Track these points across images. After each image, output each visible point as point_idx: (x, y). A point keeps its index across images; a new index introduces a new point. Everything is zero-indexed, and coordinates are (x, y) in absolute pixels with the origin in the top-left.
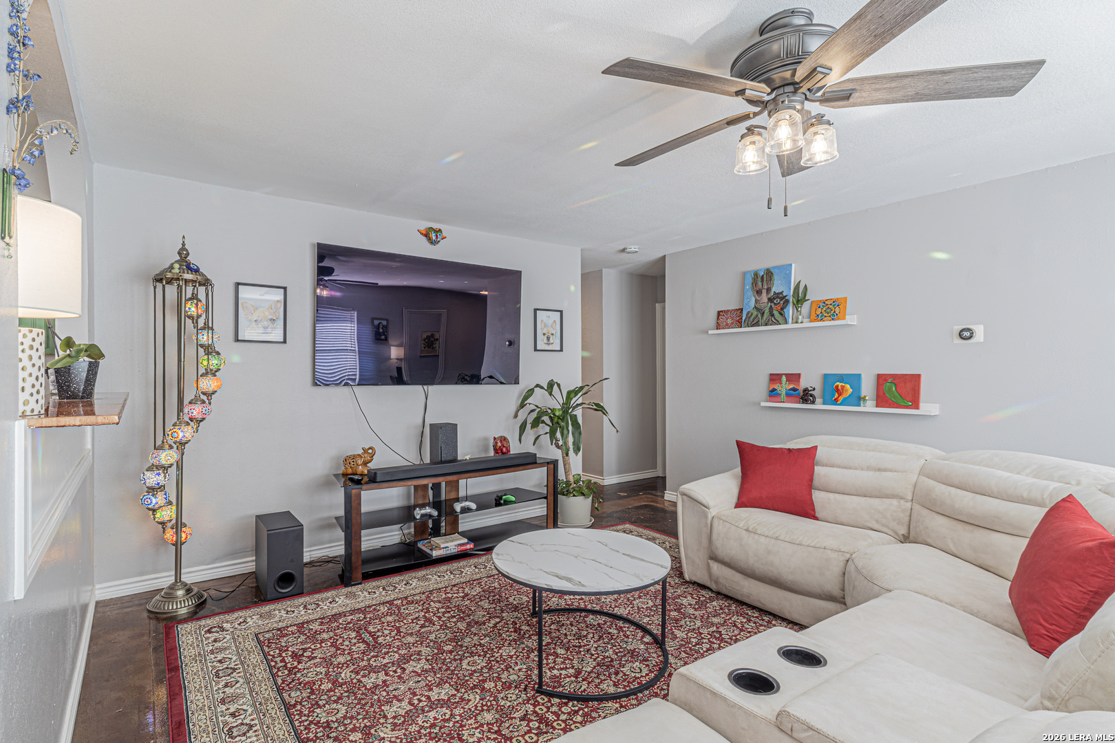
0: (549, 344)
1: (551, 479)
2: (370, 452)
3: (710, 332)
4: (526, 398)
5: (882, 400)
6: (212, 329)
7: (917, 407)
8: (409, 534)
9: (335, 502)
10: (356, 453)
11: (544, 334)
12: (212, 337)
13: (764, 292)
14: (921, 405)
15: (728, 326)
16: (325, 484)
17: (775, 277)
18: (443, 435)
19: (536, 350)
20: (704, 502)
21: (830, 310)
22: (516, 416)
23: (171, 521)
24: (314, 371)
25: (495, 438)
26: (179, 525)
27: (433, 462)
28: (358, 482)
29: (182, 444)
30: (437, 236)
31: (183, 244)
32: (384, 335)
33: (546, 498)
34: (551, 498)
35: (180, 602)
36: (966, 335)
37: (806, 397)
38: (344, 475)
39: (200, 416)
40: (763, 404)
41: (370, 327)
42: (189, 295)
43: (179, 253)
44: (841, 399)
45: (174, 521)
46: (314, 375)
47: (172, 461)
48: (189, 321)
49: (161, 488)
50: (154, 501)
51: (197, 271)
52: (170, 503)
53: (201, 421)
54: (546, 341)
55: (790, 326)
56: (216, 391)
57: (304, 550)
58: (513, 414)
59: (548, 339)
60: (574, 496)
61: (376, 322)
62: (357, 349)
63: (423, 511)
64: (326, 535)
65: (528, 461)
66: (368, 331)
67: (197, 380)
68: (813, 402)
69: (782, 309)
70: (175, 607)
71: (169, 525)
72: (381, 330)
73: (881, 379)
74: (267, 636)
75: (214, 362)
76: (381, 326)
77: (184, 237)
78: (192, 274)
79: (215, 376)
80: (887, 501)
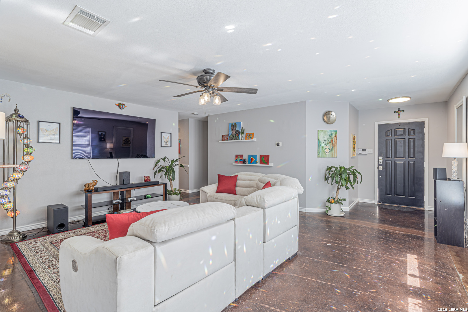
0: (166, 145)
1: (164, 189)
2: (95, 182)
3: (220, 142)
4: (157, 163)
5: (261, 162)
6: (29, 138)
7: (268, 164)
8: (111, 211)
9: (82, 201)
10: (90, 182)
11: (164, 141)
12: (29, 141)
13: (234, 130)
14: (269, 163)
15: (225, 140)
16: (78, 194)
17: (237, 125)
18: (124, 176)
19: (161, 146)
20: (206, 192)
21: (250, 136)
22: (154, 169)
23: (10, 208)
24: (72, 153)
25: (145, 177)
26: (14, 210)
27: (120, 185)
28: (91, 192)
29: (16, 180)
30: (123, 106)
31: (16, 107)
32: (103, 138)
33: (162, 196)
34: (164, 196)
35: (16, 237)
36: (278, 144)
37: (244, 162)
38: (85, 190)
39: (25, 170)
40: (233, 164)
41: (97, 135)
42: (18, 126)
43: (15, 110)
44: (252, 162)
45: (12, 209)
46: (72, 155)
47: (13, 186)
48: (18, 135)
49: (7, 196)
50: (4, 201)
51: (23, 117)
52: (10, 202)
53: (25, 171)
54: (165, 143)
55: (240, 140)
56: (31, 161)
57: (69, 218)
58: (153, 169)
59: (166, 142)
60: (173, 195)
61: (100, 133)
62: (91, 144)
63: (116, 201)
64: (77, 212)
65: (156, 184)
66: (96, 136)
67: (23, 157)
68: (246, 163)
69: (238, 135)
70: (14, 238)
71: (10, 210)
72: (102, 136)
73: (261, 156)
74: (55, 242)
75: (30, 150)
76: (102, 135)
77: (16, 105)
78: (21, 118)
79: (31, 155)
80: (251, 188)
